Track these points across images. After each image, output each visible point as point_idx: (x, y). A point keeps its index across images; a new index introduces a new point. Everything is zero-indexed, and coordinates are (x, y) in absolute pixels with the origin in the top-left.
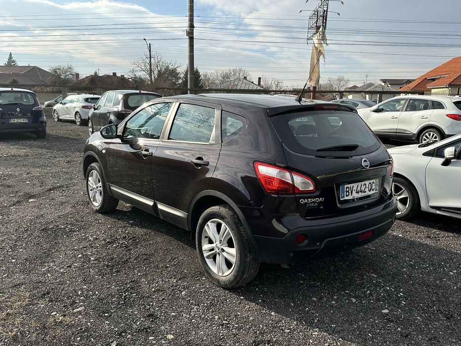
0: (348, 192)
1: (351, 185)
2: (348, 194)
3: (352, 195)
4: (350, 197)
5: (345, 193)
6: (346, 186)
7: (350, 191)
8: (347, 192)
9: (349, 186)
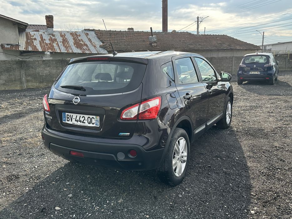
0: (69, 118)
1: (71, 114)
2: (68, 119)
3: (72, 121)
4: (70, 122)
5: (66, 118)
6: (67, 114)
7: (70, 118)
8: (67, 118)
9: (69, 114)
